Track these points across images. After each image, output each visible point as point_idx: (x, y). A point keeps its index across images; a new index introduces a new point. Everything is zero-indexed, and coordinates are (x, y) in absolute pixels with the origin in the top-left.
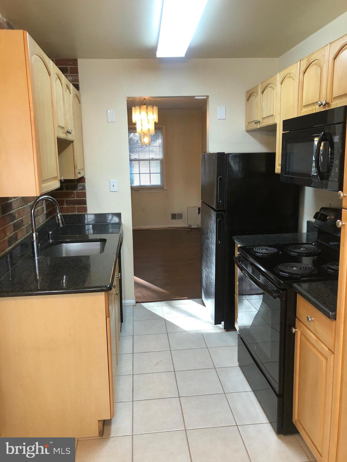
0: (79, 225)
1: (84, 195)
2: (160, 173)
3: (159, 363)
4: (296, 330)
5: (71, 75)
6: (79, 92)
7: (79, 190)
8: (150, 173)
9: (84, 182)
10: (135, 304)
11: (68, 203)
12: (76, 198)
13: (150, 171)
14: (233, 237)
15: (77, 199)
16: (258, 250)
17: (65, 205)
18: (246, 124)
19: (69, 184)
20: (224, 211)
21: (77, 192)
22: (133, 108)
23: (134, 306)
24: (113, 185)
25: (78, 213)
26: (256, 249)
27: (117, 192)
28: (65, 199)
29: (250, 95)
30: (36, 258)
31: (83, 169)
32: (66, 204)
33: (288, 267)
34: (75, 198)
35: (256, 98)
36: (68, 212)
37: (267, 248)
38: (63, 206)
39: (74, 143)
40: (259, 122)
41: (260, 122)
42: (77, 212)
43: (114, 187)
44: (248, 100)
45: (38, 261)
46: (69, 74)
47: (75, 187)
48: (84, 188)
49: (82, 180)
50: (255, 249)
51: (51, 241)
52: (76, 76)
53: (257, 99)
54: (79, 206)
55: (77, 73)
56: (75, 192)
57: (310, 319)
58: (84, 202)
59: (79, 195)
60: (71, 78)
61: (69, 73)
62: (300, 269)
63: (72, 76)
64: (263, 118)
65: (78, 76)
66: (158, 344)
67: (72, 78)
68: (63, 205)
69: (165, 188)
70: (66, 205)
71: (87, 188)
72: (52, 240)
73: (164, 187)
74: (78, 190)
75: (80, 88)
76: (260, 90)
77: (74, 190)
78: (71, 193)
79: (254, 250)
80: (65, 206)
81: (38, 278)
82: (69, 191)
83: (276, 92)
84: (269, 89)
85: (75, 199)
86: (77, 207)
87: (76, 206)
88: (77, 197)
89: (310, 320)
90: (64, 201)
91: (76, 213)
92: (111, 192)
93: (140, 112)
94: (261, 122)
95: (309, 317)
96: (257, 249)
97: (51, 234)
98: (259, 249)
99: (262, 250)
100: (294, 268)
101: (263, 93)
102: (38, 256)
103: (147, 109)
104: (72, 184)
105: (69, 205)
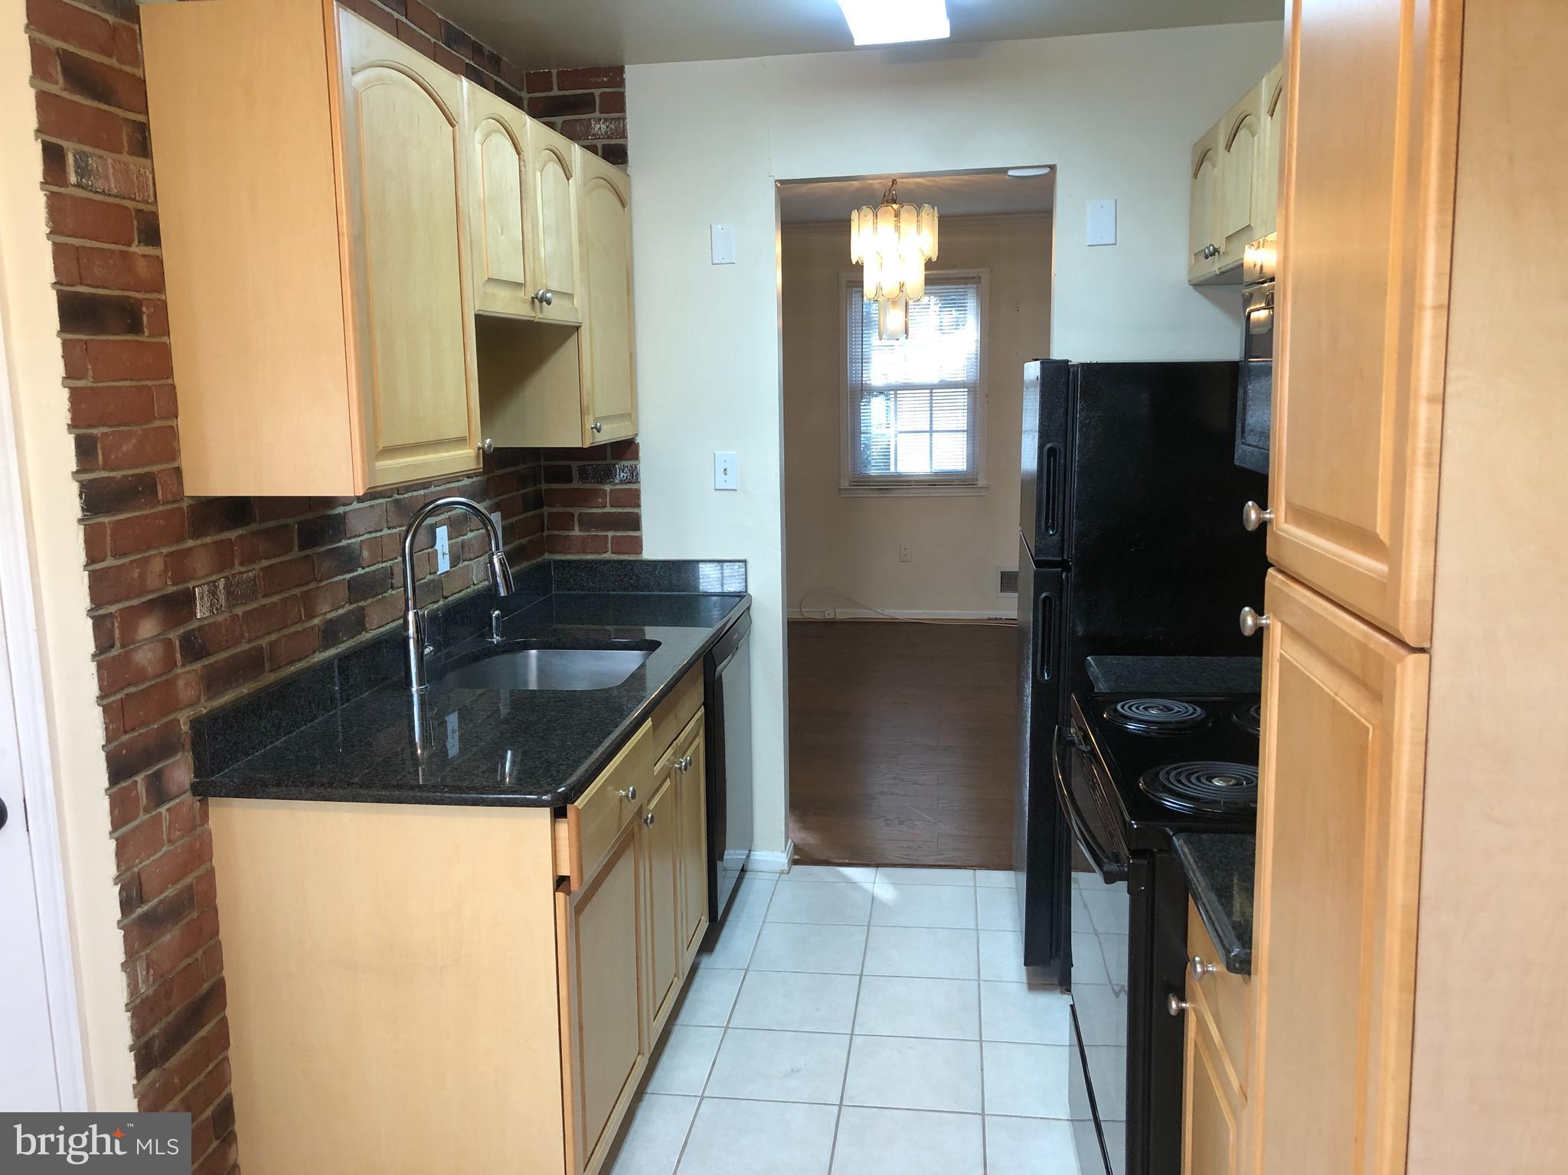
0: (614, 595)
1: (634, 499)
2: (966, 431)
3: (799, 1070)
4: (1184, 1005)
5: (604, 116)
6: (625, 171)
7: (621, 483)
8: (931, 432)
9: (636, 457)
10: (786, 868)
11: (588, 522)
12: (608, 509)
13: (931, 424)
14: (1088, 658)
15: (613, 510)
16: (1134, 708)
17: (577, 527)
18: (1190, 260)
19: (591, 463)
20: (1064, 565)
21: (613, 488)
22: (855, 215)
23: (782, 873)
24: (725, 470)
25: (615, 557)
26: (1125, 707)
27: (735, 490)
28: (577, 511)
29: (1202, 158)
30: (414, 689)
31: (630, 415)
32: (580, 525)
33: (1193, 776)
34: (605, 507)
35: (1214, 166)
36: (585, 552)
37: (1168, 702)
38: (572, 533)
39: (584, 332)
40: (1216, 251)
41: (1219, 252)
42: (613, 553)
43: (725, 474)
44: (1195, 175)
45: (422, 697)
46: (597, 114)
47: (607, 475)
48: (634, 477)
49: (626, 449)
50: (1122, 707)
51: (496, 639)
52: (618, 119)
53: (1216, 169)
54: (619, 534)
55: (622, 109)
56: (608, 488)
57: (1198, 966)
58: (634, 523)
59: (619, 499)
60: (603, 127)
61: (597, 112)
62: (1237, 784)
63: (606, 120)
64: (1229, 238)
65: (624, 119)
66: (818, 1010)
67: (607, 127)
68: (569, 530)
69: (981, 483)
70: (580, 530)
71: (643, 477)
72: (498, 638)
73: (977, 480)
74: (616, 484)
75: (630, 158)
76: (1222, 142)
77: (602, 481)
78: (595, 493)
79: (1119, 707)
80: (576, 532)
81: (419, 751)
82: (588, 486)
83: (1259, 140)
84: (1243, 133)
85: (605, 510)
86: (612, 537)
87: (610, 534)
88: (612, 506)
89: (1199, 969)
90: (573, 515)
91: (608, 556)
92: (716, 490)
93: (875, 228)
94: (1223, 253)
95: (1197, 959)
96: (1130, 708)
97: (497, 618)
98: (1137, 708)
99: (1146, 709)
100: (1213, 781)
101: (1228, 148)
102: (420, 683)
103: (897, 215)
104: (599, 463)
105: (588, 531)
